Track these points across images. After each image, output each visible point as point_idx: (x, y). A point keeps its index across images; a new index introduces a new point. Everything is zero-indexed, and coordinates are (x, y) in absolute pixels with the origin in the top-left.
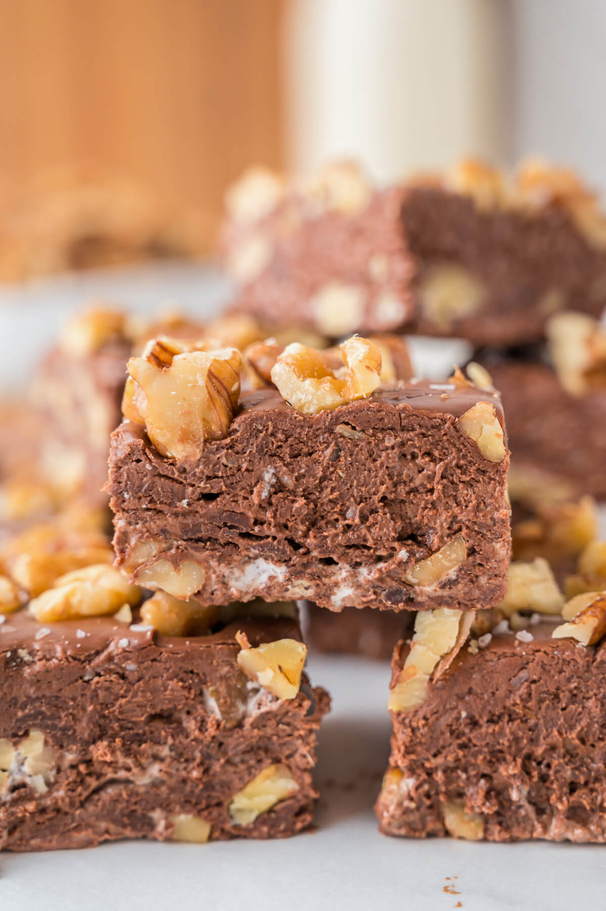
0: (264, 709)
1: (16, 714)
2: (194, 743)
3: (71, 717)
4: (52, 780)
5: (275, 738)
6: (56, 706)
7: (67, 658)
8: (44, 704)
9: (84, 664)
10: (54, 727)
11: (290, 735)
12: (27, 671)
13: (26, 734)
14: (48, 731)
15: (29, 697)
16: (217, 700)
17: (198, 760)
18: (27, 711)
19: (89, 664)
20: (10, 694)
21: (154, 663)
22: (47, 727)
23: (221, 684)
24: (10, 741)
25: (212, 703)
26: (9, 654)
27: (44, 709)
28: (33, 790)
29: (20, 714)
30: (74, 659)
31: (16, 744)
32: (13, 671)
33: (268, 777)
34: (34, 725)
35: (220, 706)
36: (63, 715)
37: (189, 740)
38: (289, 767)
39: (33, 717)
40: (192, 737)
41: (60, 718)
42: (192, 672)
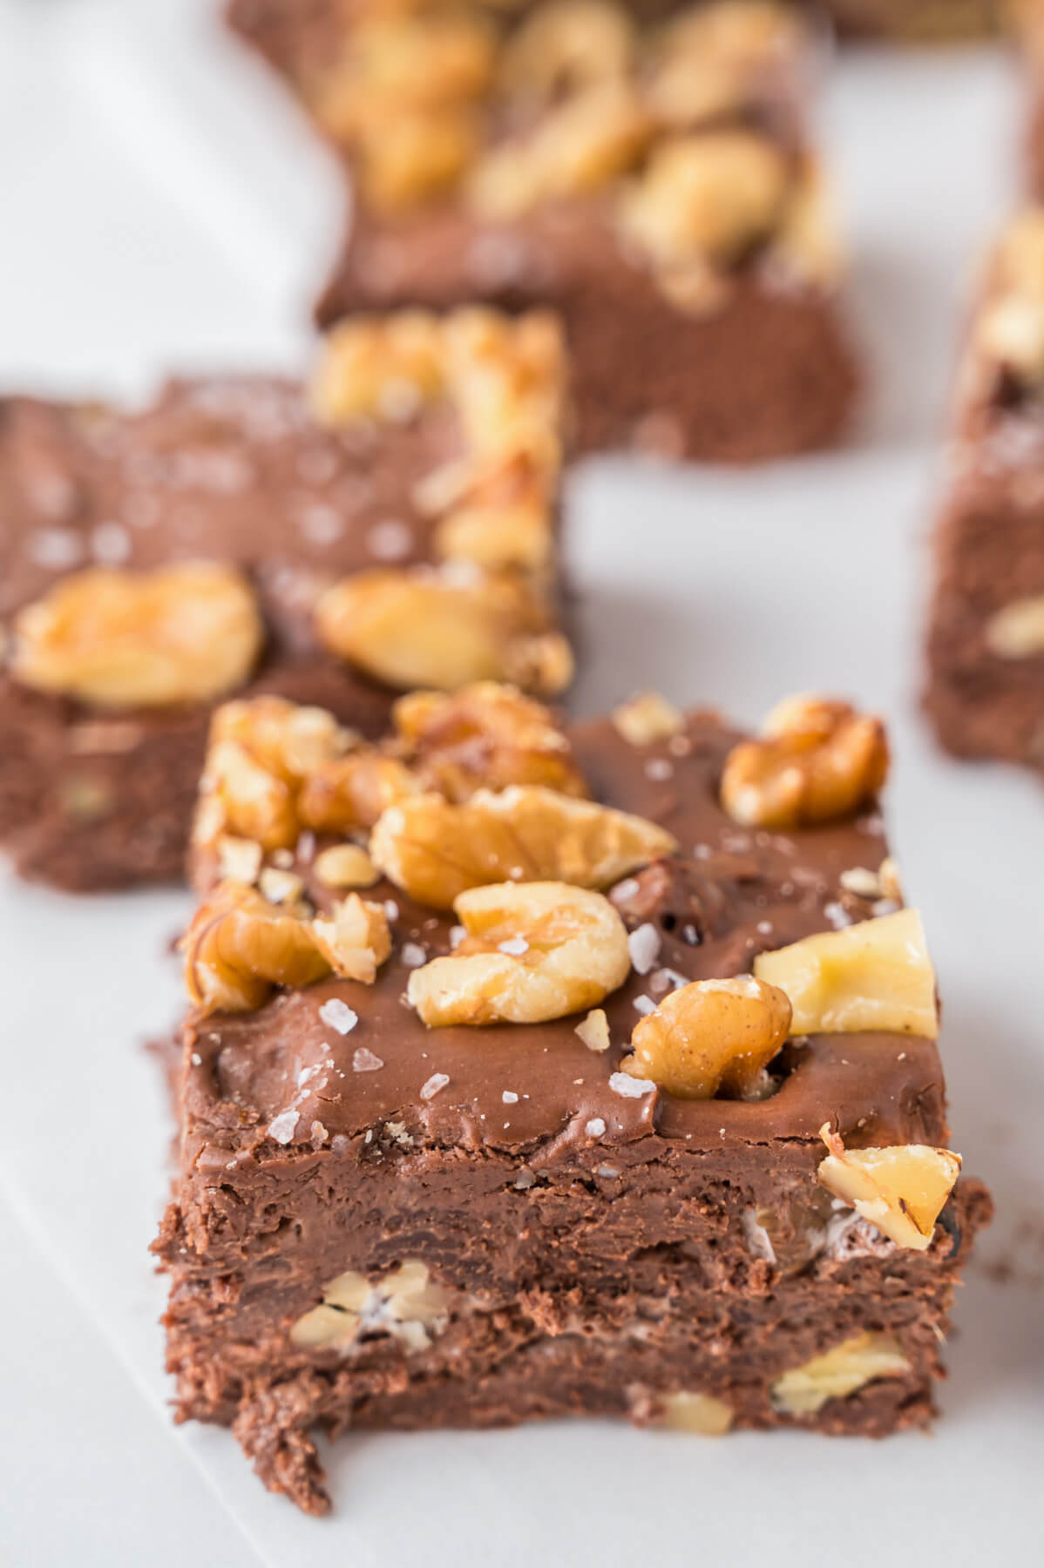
0: (859, 1252)
1: (377, 1236)
2: (718, 1297)
3: (484, 1246)
4: (440, 1330)
5: (876, 1299)
6: (456, 1227)
7: (482, 1151)
8: (432, 1223)
9: (517, 1162)
10: (451, 1259)
11: (905, 1293)
12: (404, 1167)
13: (396, 1265)
14: (439, 1265)
15: (404, 1210)
16: (772, 1231)
17: (725, 1322)
18: (399, 1233)
19: (526, 1163)
20: (369, 1203)
21: (654, 1168)
22: (437, 1258)
23: (781, 1206)
24: (364, 1276)
25: (761, 1236)
26: (369, 1136)
27: (432, 1230)
28: (401, 1345)
29: (385, 1237)
30: (496, 1151)
31: (374, 1281)
32: (376, 1167)
33: (853, 1351)
34: (412, 1255)
35: (774, 1242)
36: (469, 1242)
37: (709, 1292)
38: (898, 1340)
39: (409, 1243)
40: (717, 1288)
41: (463, 1245)
42: (726, 1183)
